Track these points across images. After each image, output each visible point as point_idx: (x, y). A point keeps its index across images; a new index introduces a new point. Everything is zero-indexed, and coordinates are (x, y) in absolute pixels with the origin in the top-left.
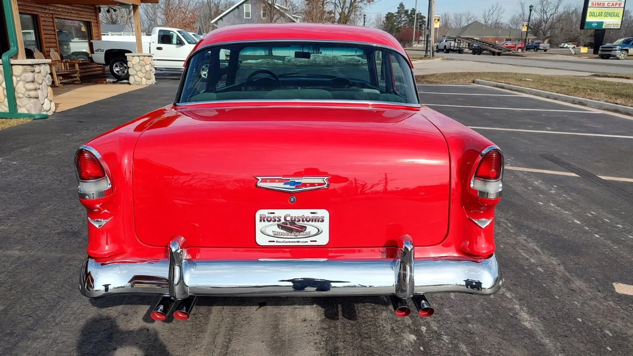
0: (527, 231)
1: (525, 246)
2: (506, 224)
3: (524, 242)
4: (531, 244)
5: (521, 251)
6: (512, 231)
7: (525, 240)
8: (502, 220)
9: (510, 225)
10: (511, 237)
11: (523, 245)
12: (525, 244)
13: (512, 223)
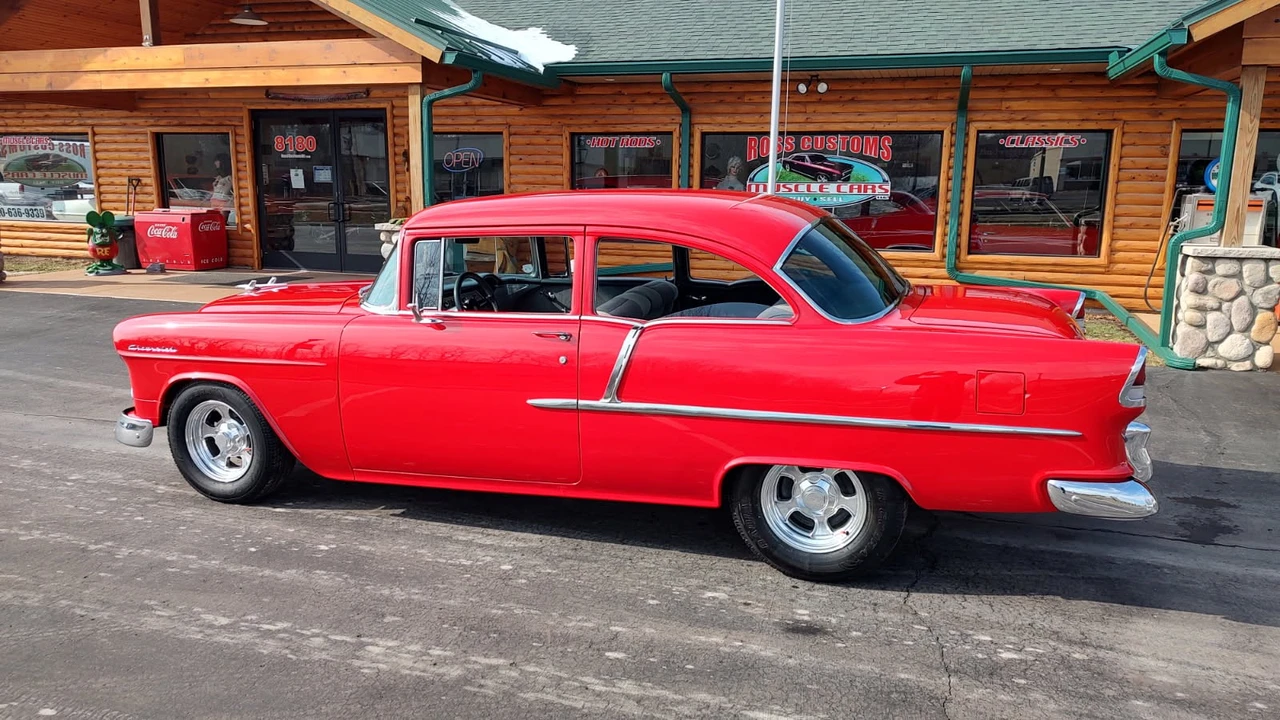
0: (34, 616)
1: (19, 588)
2: (87, 609)
3: (26, 595)
4: (9, 596)
5: (20, 579)
6: (62, 602)
7: (26, 598)
8: (105, 615)
9: (78, 611)
10: (57, 592)
11: (25, 589)
12: (19, 592)
13: (78, 618)
